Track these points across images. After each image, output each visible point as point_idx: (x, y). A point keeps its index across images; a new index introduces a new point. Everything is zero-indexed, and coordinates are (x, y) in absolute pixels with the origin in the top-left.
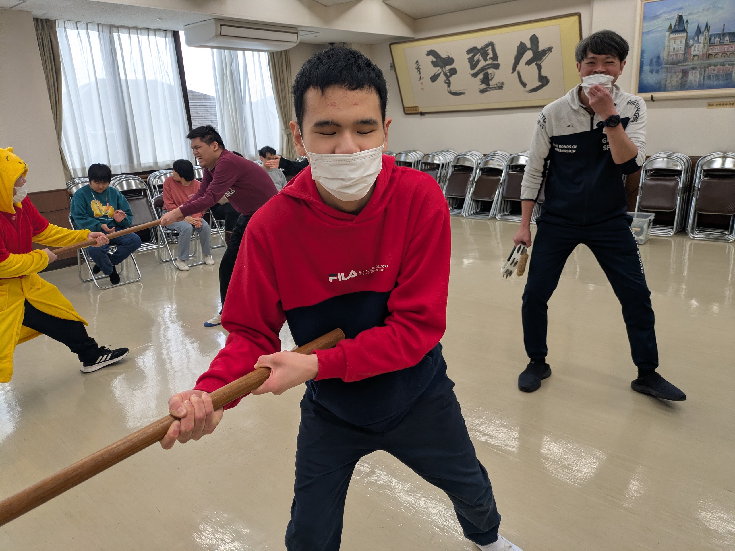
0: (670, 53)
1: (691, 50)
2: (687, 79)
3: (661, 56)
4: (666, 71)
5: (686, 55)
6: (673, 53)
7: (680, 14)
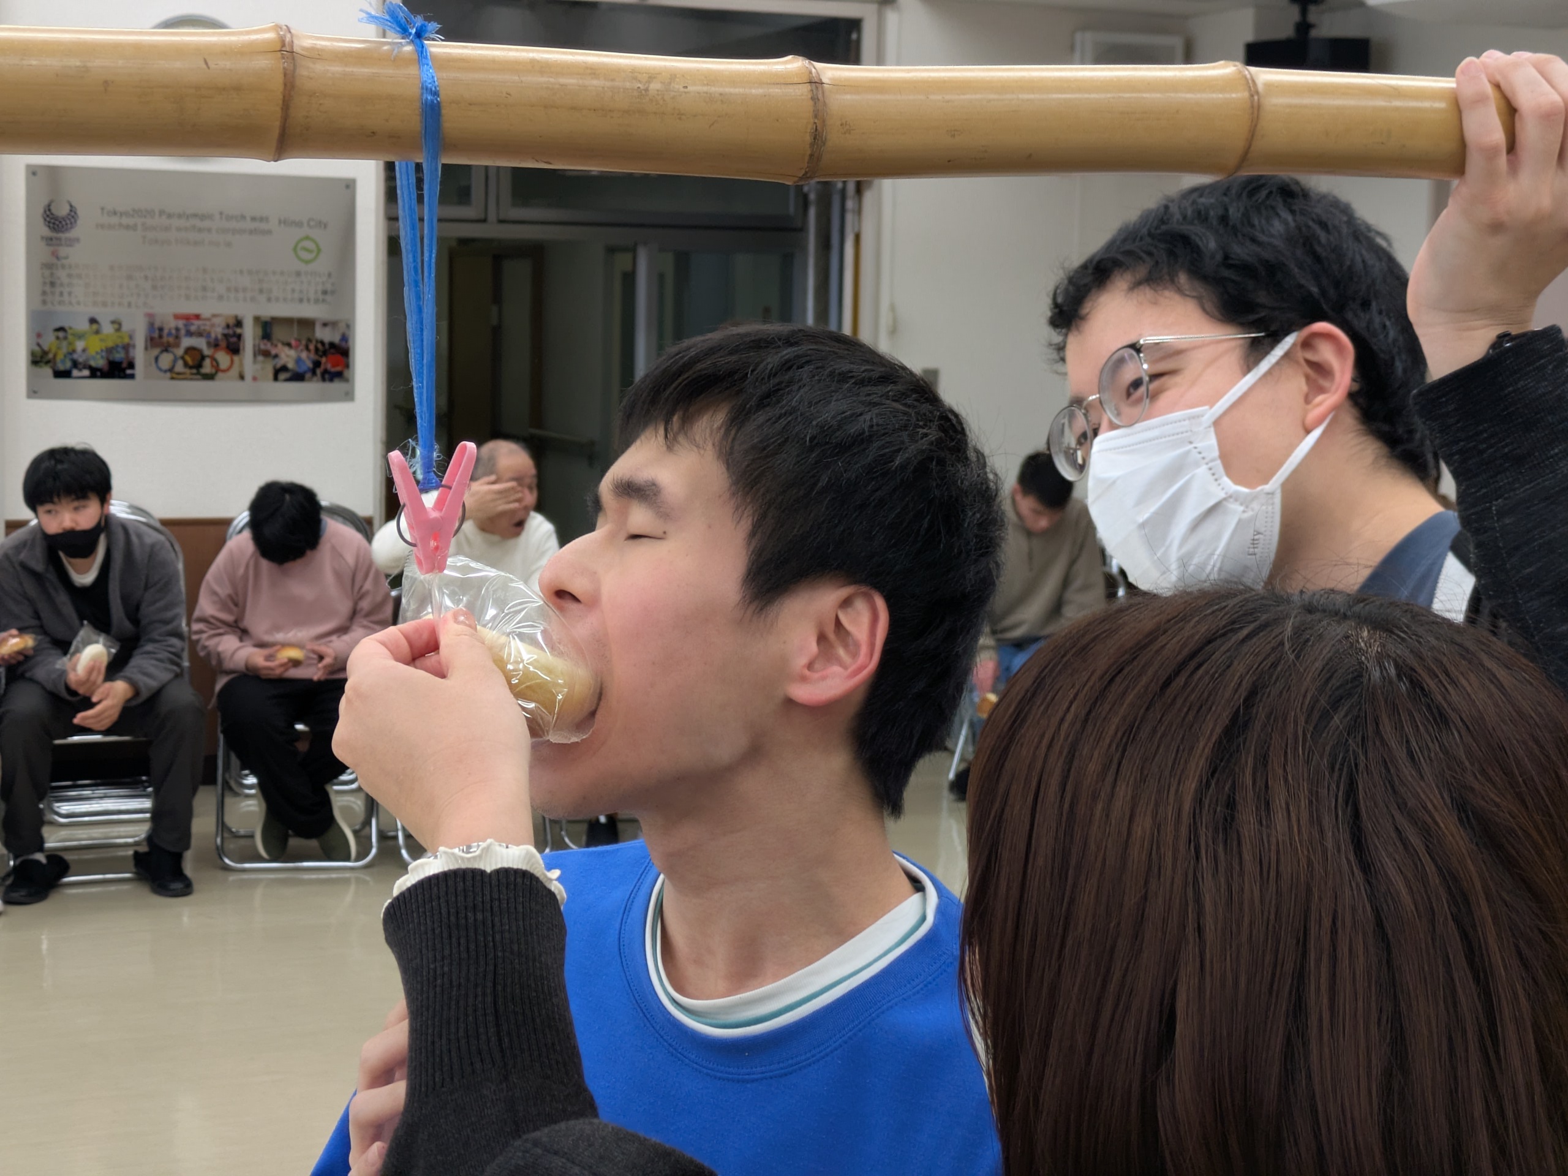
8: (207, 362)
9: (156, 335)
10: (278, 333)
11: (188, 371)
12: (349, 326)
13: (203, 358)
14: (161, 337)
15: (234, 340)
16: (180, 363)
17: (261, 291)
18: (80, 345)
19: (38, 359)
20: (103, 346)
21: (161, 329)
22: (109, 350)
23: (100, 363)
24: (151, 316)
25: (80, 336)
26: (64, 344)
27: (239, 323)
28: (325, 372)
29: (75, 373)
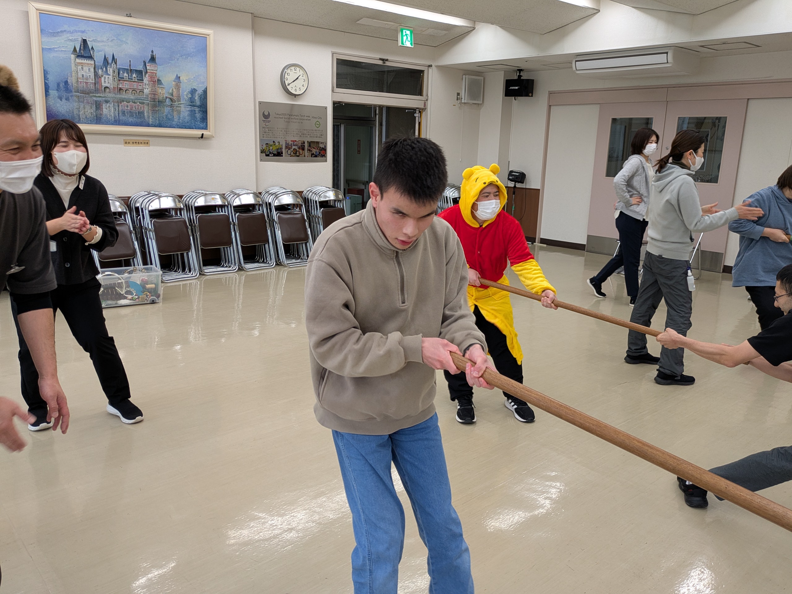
0: (79, 80)
1: (101, 80)
2: (101, 112)
3: (68, 81)
4: (77, 99)
5: (97, 85)
6: (82, 81)
7: (83, 38)
8: (298, 152)
9: (287, 145)
10: (312, 145)
11: (294, 155)
12: (326, 144)
13: (297, 151)
14: (288, 146)
15: (303, 147)
16: (292, 152)
17: (308, 135)
18: (271, 148)
19: (262, 151)
20: (276, 148)
21: (288, 144)
22: (277, 149)
23: (275, 152)
24: (286, 140)
25: (271, 146)
26: (268, 147)
27: (304, 143)
28: (321, 155)
29: (270, 155)
